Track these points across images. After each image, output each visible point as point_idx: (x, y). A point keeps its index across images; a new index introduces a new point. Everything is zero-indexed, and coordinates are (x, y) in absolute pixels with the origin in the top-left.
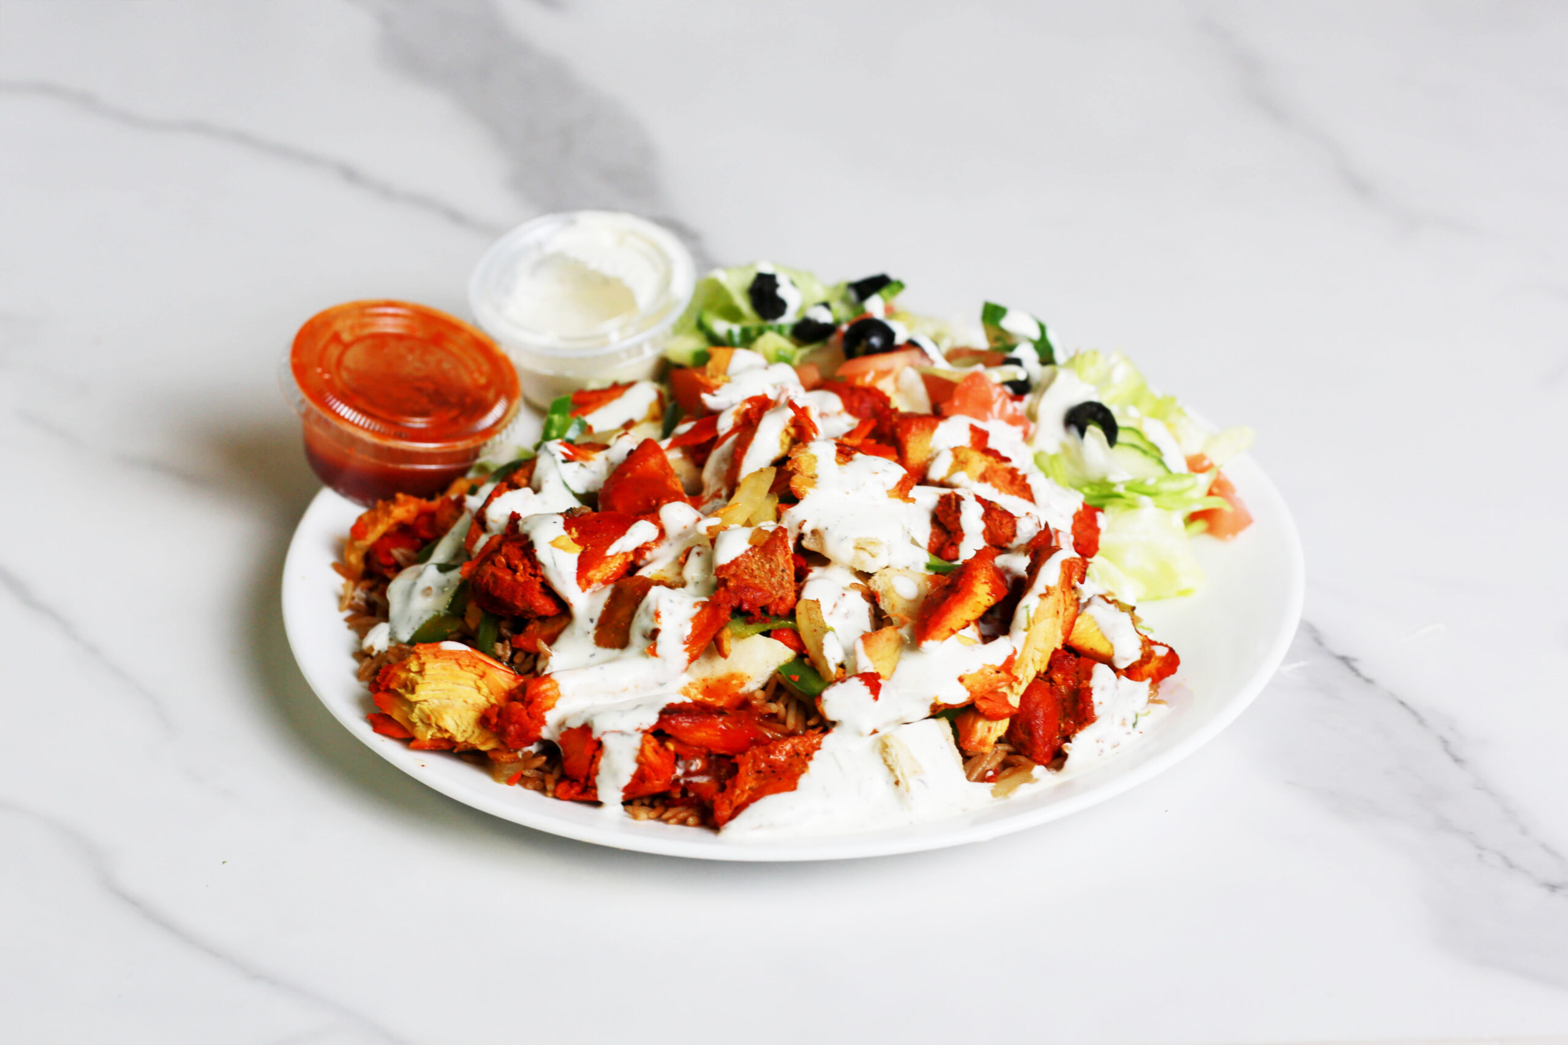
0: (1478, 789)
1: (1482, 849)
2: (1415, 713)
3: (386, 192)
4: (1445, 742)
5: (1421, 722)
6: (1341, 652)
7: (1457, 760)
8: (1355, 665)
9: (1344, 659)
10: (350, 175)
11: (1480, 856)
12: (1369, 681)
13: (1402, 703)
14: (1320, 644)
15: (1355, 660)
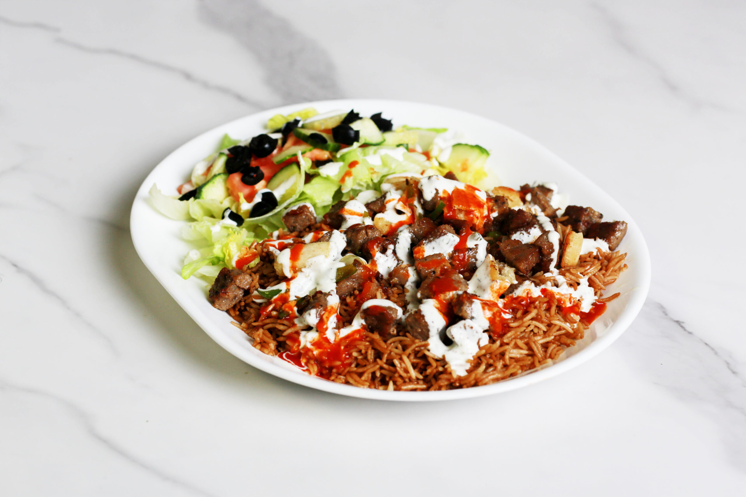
2: (713, 349)
3: (206, 85)
4: (728, 364)
5: (716, 353)
6: (676, 318)
7: (734, 373)
8: (683, 325)
9: (677, 322)
10: (188, 77)
12: (690, 333)
13: (706, 344)
14: (666, 314)
15: (683, 323)
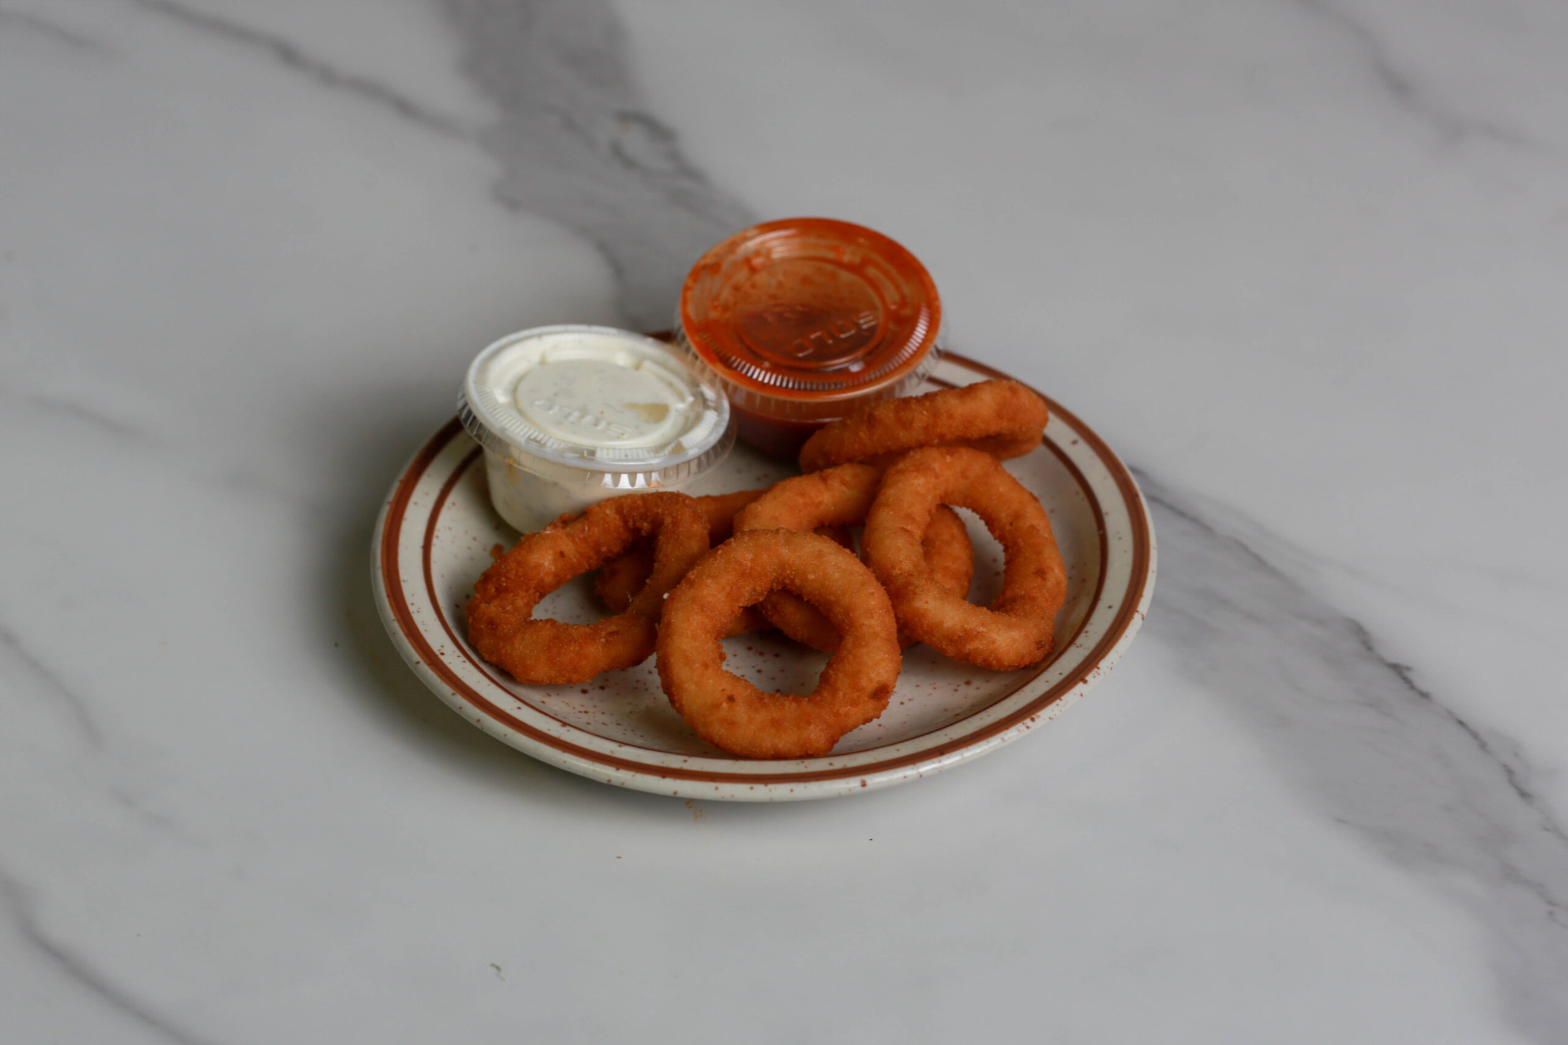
0: (1547, 830)
1: (1551, 903)
2: (1475, 735)
4: (1509, 772)
5: (1483, 746)
6: (1393, 659)
7: (1524, 795)
8: (1410, 675)
9: (1397, 668)
11: (1551, 913)
12: (1425, 695)
13: (1461, 723)
14: (1371, 647)
15: (1408, 669)
